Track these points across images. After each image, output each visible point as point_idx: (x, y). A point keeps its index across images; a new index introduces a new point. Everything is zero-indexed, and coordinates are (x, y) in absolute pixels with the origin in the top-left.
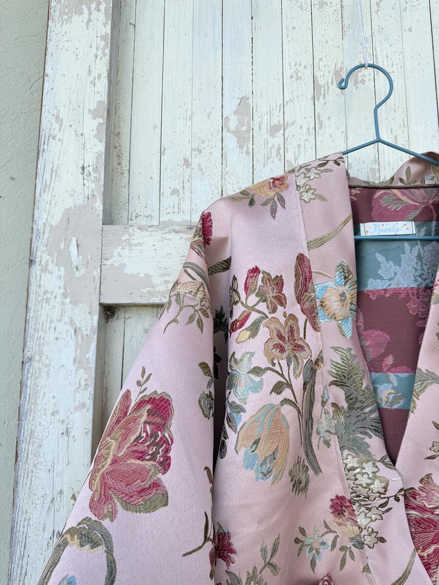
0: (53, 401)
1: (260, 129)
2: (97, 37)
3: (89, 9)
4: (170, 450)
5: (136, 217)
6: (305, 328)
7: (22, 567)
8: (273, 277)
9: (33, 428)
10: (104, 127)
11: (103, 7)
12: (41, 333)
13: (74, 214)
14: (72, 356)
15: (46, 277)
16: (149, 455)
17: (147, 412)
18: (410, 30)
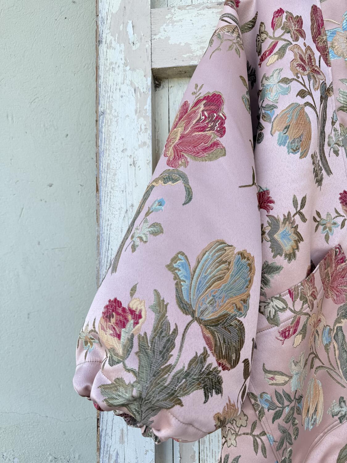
0: (122, 142)
4: (225, 123)
6: (320, 61)
7: (108, 257)
8: (294, 16)
9: (109, 162)
12: (110, 94)
13: (129, 2)
14: (133, 108)
16: (208, 128)
17: (204, 105)
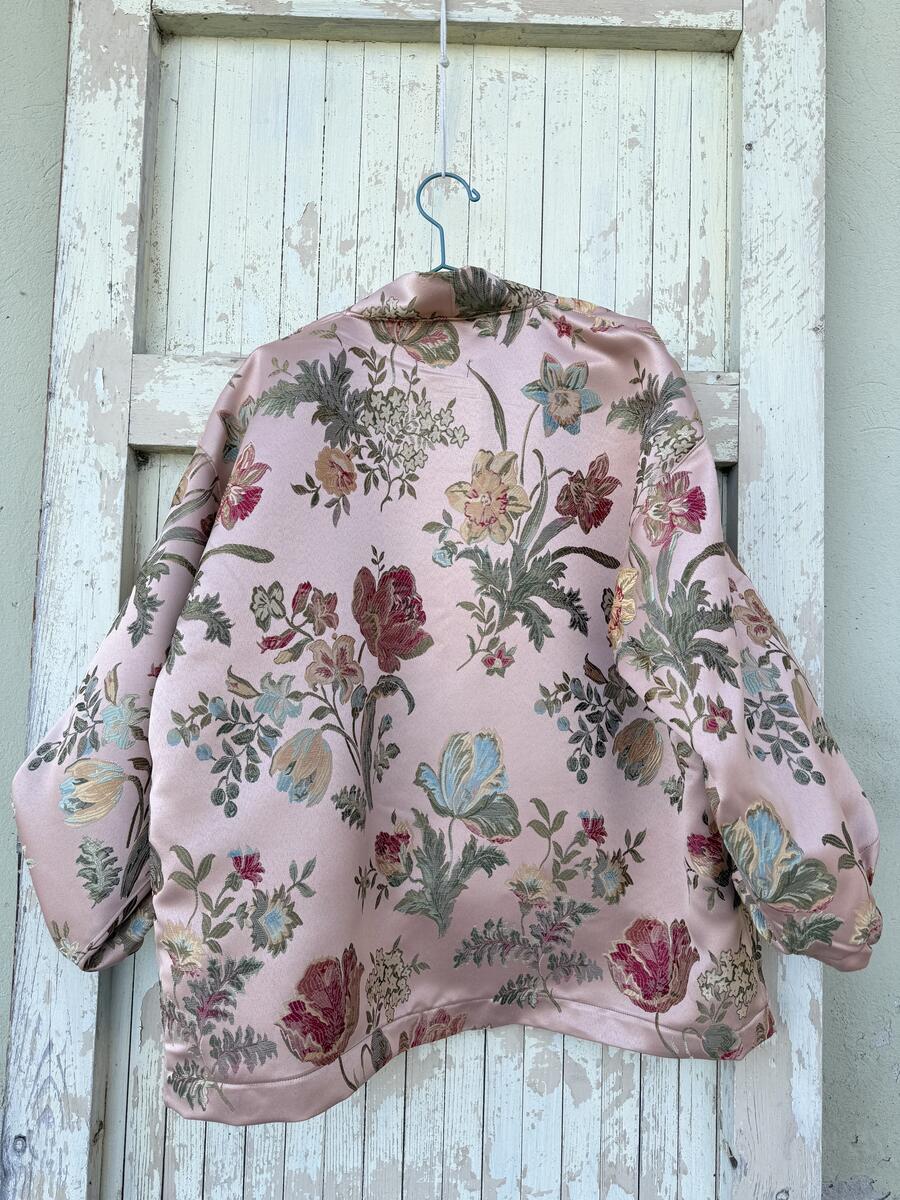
0: (77, 550)
1: (328, 244)
2: (128, 121)
3: (118, 83)
5: (175, 347)
9: (54, 578)
10: (136, 237)
11: (135, 81)
12: (62, 476)
13: (100, 339)
14: (97, 501)
15: (67, 412)
18: (518, 125)
